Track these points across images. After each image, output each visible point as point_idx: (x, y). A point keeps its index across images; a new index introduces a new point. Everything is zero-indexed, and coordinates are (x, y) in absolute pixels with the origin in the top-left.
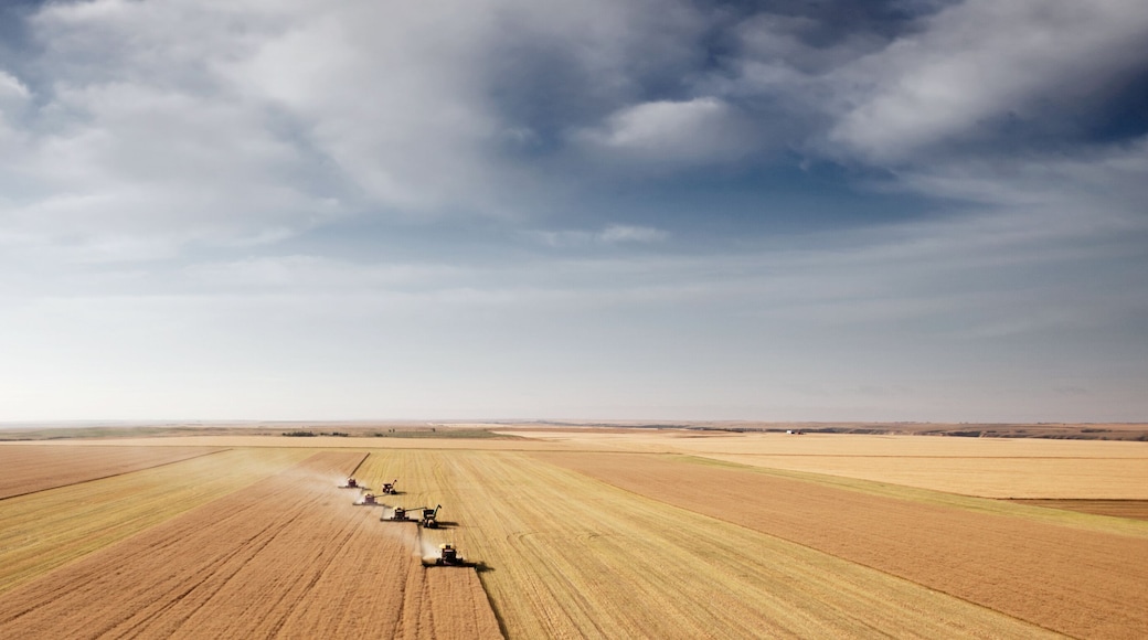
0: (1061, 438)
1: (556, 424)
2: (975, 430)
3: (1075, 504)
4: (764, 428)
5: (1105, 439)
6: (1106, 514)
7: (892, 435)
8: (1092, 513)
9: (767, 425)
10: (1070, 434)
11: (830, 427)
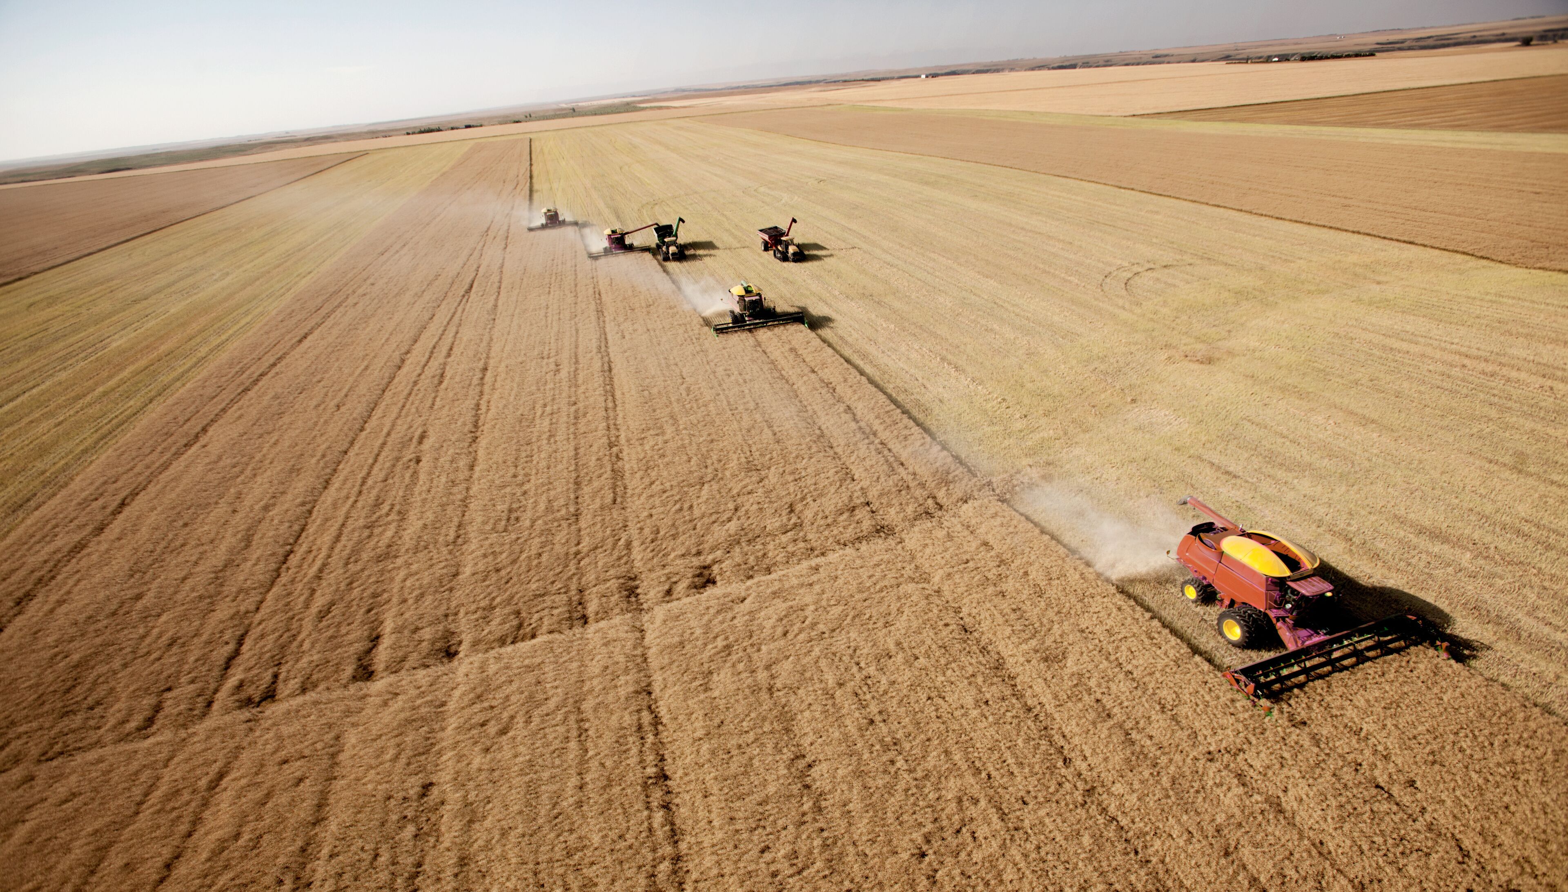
0: (1138, 64)
1: (696, 90)
2: (1073, 62)
3: (1180, 115)
4: (897, 75)
5: (1169, 63)
6: (1204, 120)
7: (1006, 73)
8: (1196, 120)
9: (897, 72)
10: (1144, 60)
11: (953, 69)
